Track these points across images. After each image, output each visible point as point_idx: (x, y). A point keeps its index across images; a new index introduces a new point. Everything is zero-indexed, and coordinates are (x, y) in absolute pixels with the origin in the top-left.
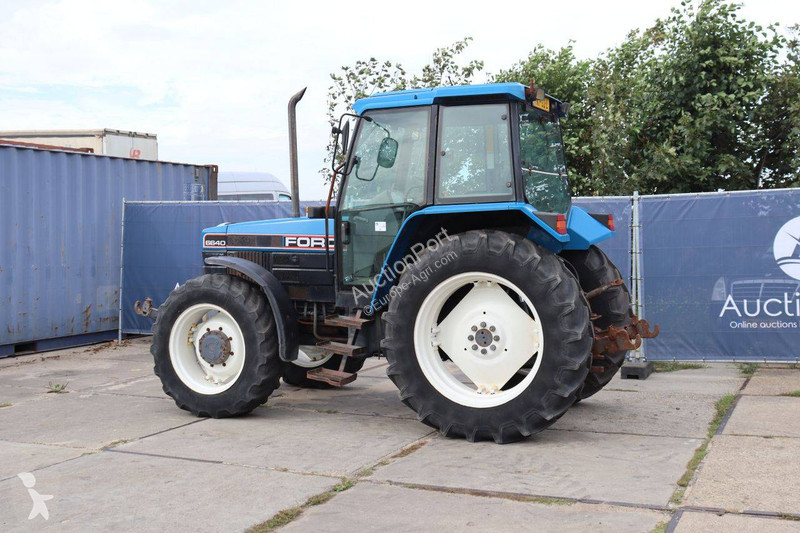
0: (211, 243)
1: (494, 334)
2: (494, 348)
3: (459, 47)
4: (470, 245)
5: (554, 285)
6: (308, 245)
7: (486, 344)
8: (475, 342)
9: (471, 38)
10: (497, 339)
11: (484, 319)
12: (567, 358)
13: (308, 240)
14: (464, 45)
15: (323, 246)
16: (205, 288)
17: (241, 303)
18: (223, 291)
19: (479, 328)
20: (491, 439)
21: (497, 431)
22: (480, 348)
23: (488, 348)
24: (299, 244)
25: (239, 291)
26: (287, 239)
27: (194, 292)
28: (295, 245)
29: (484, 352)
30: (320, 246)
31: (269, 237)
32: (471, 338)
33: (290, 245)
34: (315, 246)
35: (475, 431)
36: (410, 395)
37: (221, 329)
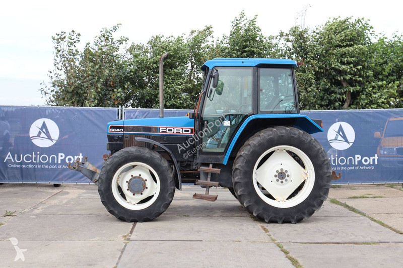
0: (114, 130)
1: (286, 174)
2: (286, 180)
3: (115, 29)
4: (282, 133)
5: (320, 151)
6: (173, 131)
7: (283, 178)
8: (277, 178)
9: (120, 24)
10: (288, 176)
11: (281, 167)
12: (326, 183)
13: (173, 129)
14: (117, 28)
15: (181, 132)
16: (137, 154)
17: (159, 162)
18: (148, 155)
19: (280, 171)
20: (290, 222)
21: (293, 218)
22: (280, 180)
23: (284, 180)
24: (167, 131)
25: (156, 155)
26: (161, 129)
27: (129, 156)
28: (166, 132)
29: (282, 182)
30: (180, 133)
31: (150, 128)
32: (275, 176)
33: (162, 132)
34: (177, 132)
35: (283, 219)
36: (251, 204)
37: (140, 175)
